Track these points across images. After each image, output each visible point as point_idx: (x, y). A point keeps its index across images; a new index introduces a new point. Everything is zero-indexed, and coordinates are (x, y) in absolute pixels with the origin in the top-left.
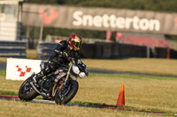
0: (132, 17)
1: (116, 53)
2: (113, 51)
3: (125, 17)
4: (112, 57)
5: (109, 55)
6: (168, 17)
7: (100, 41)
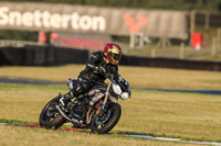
0: (71, 13)
1: (51, 59)
2: (47, 56)
3: (61, 13)
4: (46, 64)
5: (42, 61)
6: (116, 13)
7: (31, 43)
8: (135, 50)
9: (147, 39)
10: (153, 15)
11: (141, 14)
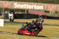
0: (34, 5)
1: (29, 17)
3: (31, 5)
5: (26, 17)
6: (46, 5)
7: (23, 13)
8: (51, 15)
9: (54, 12)
10: (56, 5)
11: (53, 5)
